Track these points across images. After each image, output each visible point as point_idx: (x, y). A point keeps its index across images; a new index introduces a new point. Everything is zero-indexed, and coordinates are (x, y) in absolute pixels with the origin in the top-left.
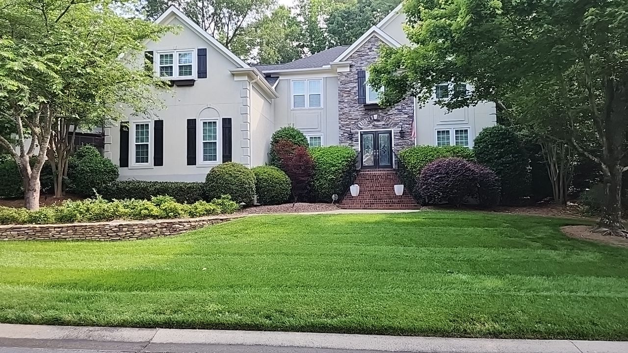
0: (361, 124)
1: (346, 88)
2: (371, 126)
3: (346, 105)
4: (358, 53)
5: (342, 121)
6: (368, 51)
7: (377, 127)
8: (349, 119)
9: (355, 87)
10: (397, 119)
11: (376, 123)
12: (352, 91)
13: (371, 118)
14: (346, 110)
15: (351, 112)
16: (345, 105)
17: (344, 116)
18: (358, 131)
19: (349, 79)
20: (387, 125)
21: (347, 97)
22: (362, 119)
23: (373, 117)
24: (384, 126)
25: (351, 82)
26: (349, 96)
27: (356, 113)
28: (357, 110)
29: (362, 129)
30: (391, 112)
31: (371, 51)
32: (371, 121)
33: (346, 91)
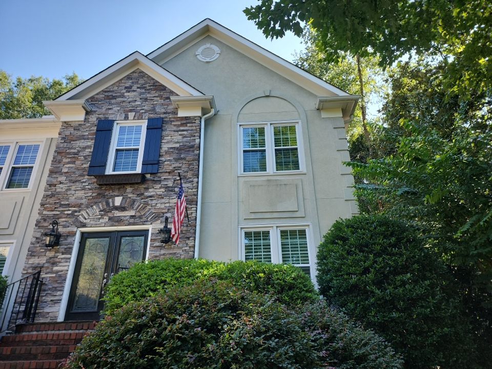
0: (83, 216)
1: (69, 148)
2: (106, 219)
3: (63, 179)
4: (106, 94)
5: (45, 209)
6: (124, 91)
7: (119, 221)
8: (61, 205)
9: (89, 147)
10: (161, 205)
11: (117, 214)
12: (81, 154)
13: (108, 204)
14: (61, 188)
15: (69, 192)
16: (60, 179)
17: (51, 200)
18: (75, 229)
19: (79, 133)
20: (140, 217)
21: (69, 163)
22: (89, 206)
23: (113, 203)
24: (132, 221)
25: (83, 137)
26: (74, 163)
27: (80, 194)
28: (84, 188)
29: (84, 226)
30: (151, 192)
31: (129, 92)
32: (109, 209)
33: (69, 154)
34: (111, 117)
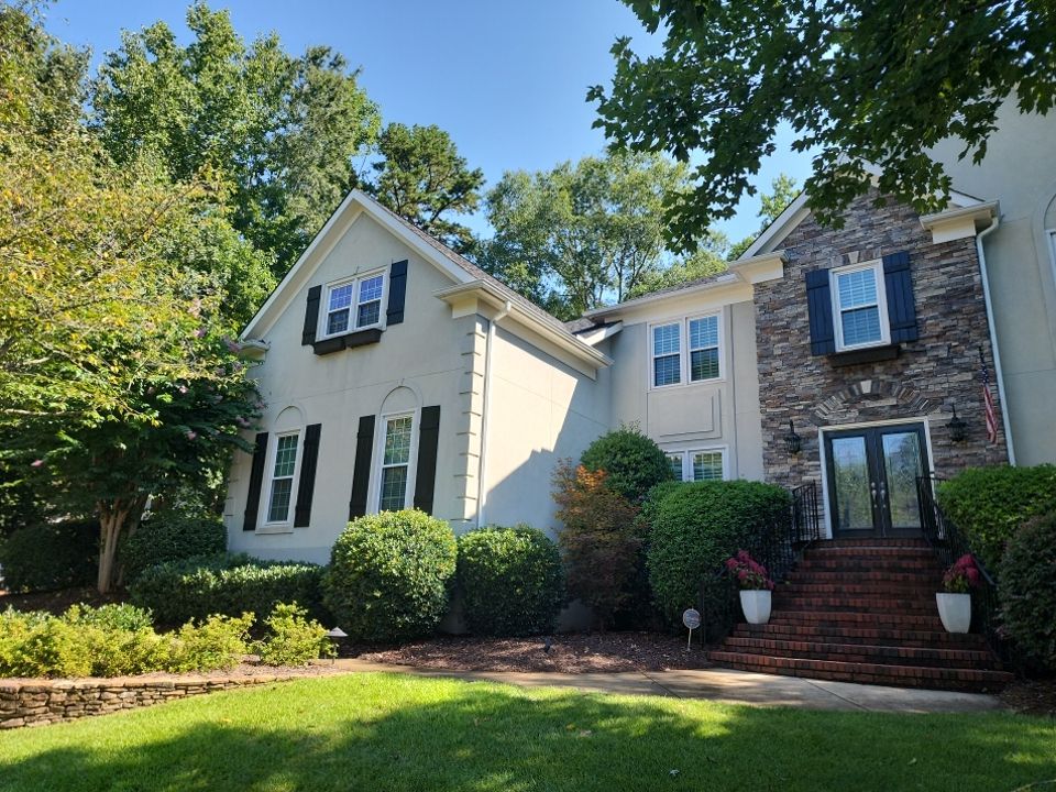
0: (821, 409)
1: (776, 321)
2: (854, 413)
3: (778, 364)
4: (805, 229)
5: (768, 405)
7: (875, 414)
8: (788, 399)
9: (802, 315)
10: (935, 387)
11: (870, 404)
12: (792, 326)
13: (852, 392)
14: (780, 376)
15: (792, 381)
16: (775, 365)
17: (773, 394)
18: (815, 429)
19: (782, 297)
20: (907, 406)
21: (779, 341)
22: (825, 397)
23: (860, 389)
24: (894, 412)
25: (788, 302)
26: (787, 340)
27: (809, 381)
28: (811, 374)
29: (827, 424)
30: (914, 369)
32: (855, 399)
33: (776, 328)
34: (822, 265)
